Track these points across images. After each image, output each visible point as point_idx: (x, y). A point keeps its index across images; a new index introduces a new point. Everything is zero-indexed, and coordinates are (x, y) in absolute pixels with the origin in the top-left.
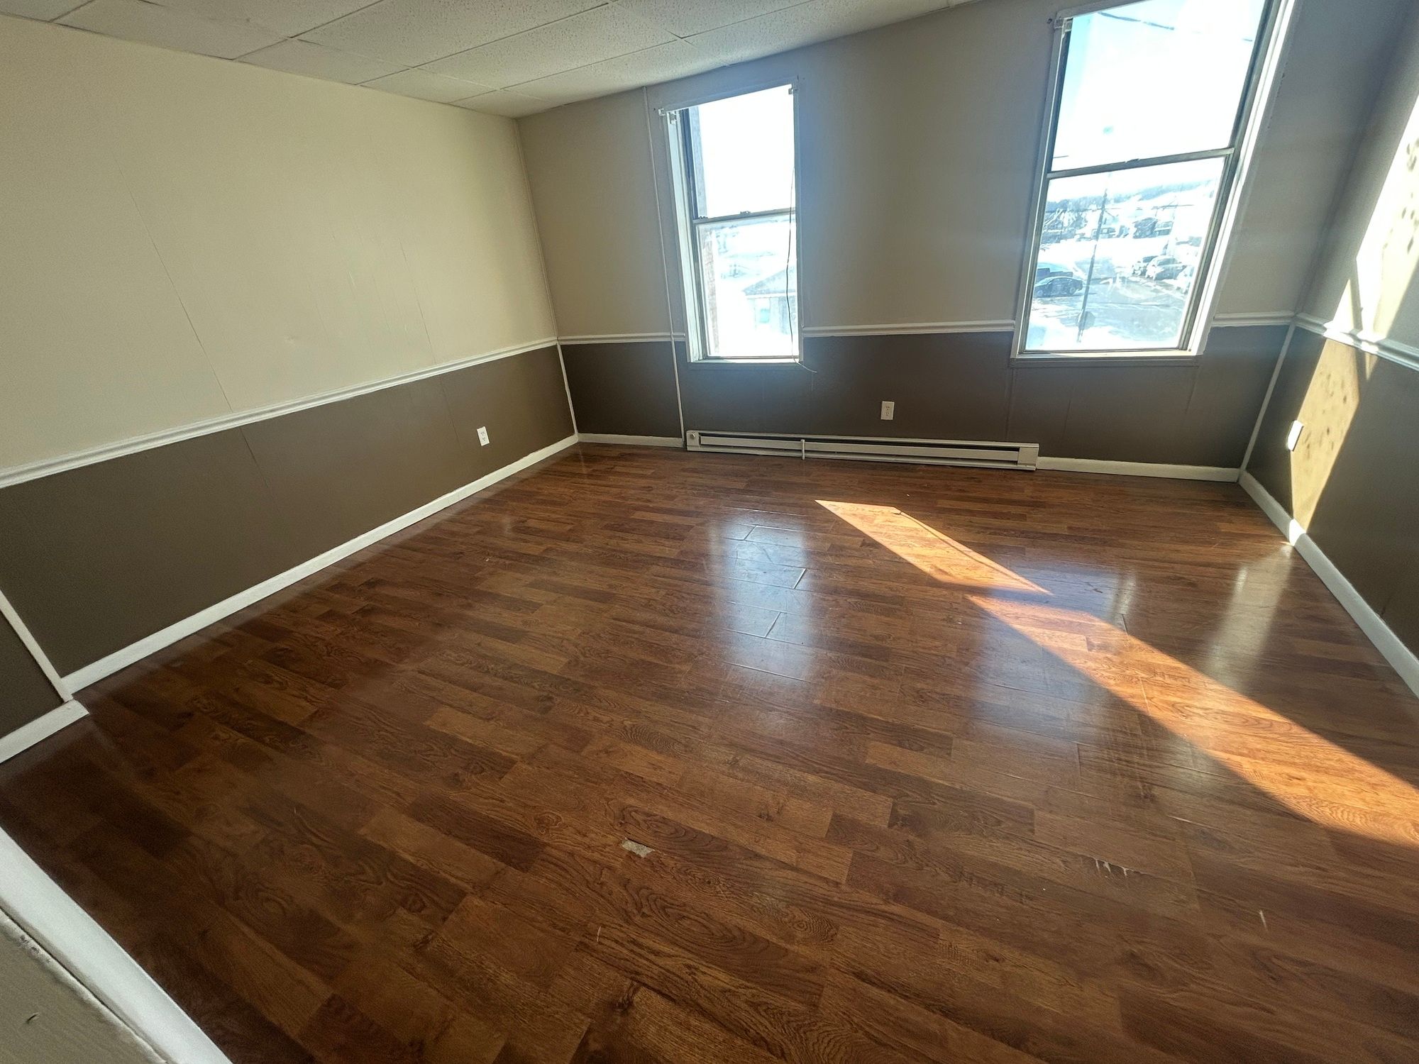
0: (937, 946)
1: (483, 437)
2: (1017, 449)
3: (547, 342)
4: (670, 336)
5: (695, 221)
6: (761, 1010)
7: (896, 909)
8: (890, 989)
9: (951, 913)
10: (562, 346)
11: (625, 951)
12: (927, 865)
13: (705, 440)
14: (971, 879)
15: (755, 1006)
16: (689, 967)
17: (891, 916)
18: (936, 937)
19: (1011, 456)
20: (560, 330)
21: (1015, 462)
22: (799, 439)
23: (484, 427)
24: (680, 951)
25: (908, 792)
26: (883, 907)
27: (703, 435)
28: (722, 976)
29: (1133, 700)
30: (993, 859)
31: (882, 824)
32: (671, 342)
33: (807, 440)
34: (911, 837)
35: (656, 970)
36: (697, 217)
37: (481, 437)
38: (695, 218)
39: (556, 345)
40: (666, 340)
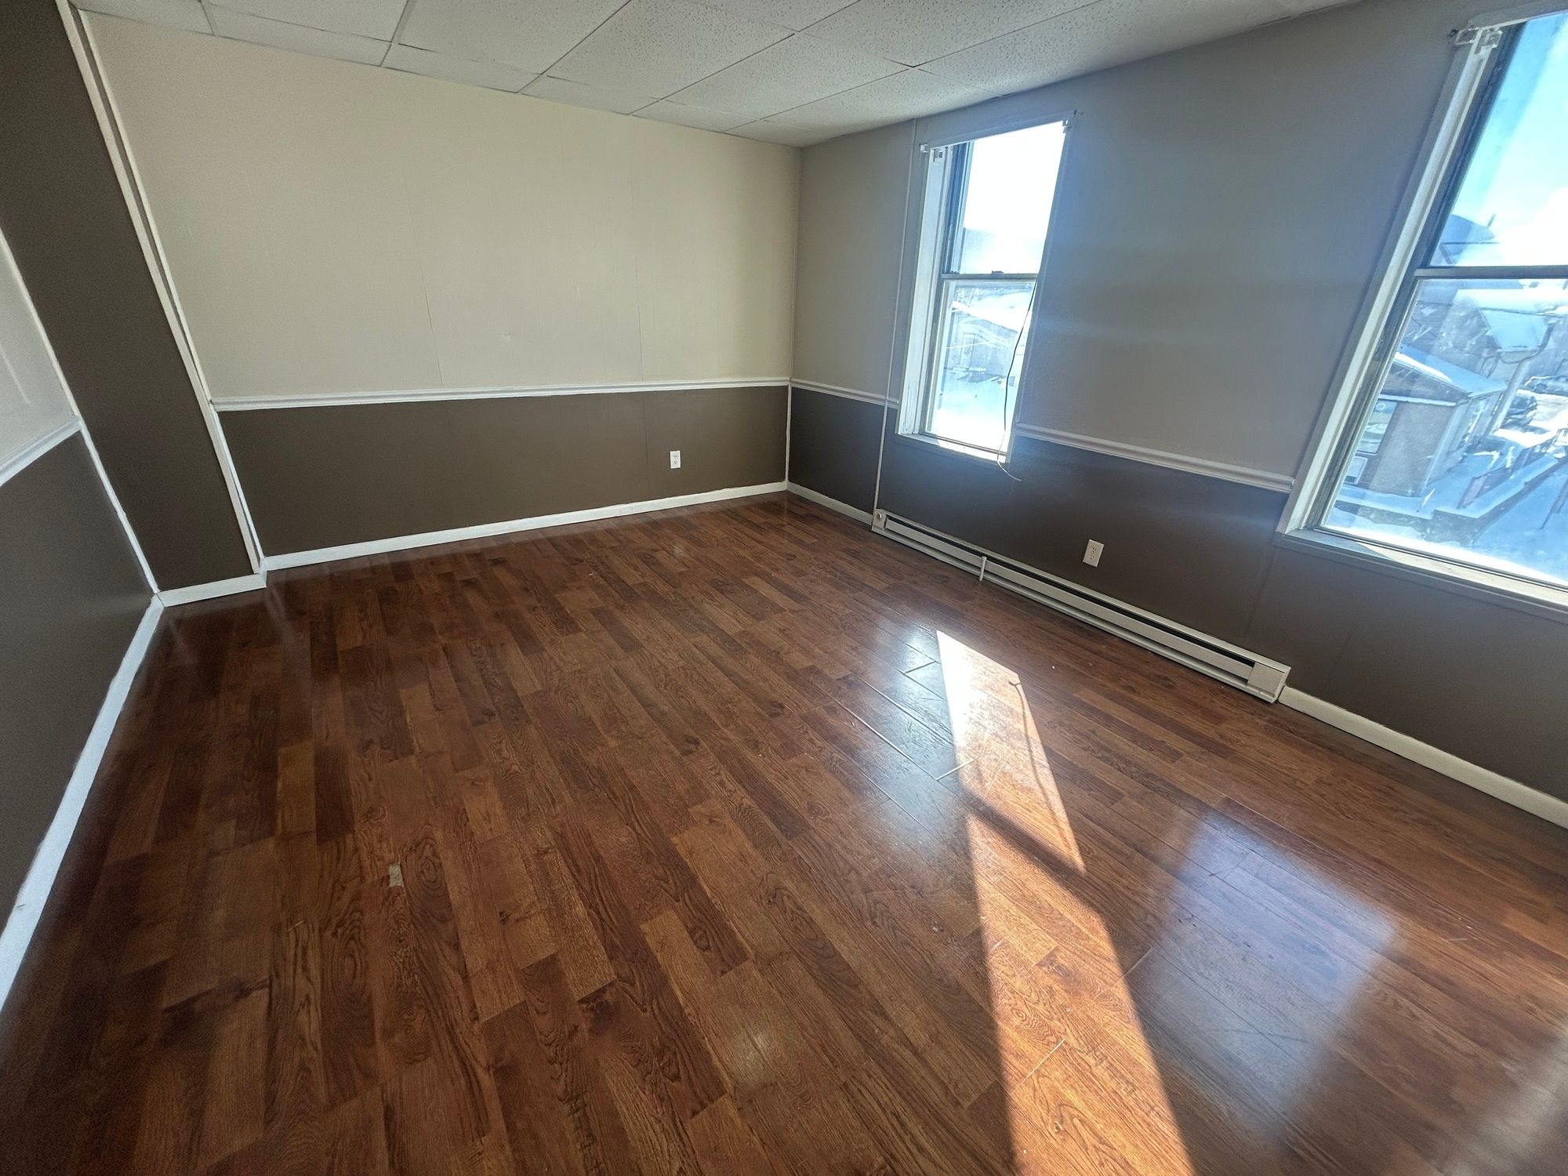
0: (470, 1143)
1: (675, 460)
2: (1251, 663)
3: (779, 381)
4: (885, 400)
5: (943, 276)
6: (301, 1074)
7: (487, 1081)
8: (391, 1145)
9: (519, 1125)
10: (793, 388)
11: (292, 952)
12: (561, 1064)
13: (892, 525)
14: (577, 1110)
15: (303, 1067)
16: (308, 998)
17: (475, 1086)
18: (481, 1134)
19: (1241, 669)
20: (796, 370)
21: (1245, 681)
22: (981, 555)
23: (679, 452)
24: (317, 981)
25: (638, 983)
26: (480, 1071)
27: (891, 518)
28: (315, 1026)
29: (1014, 1061)
30: (621, 1107)
31: (578, 993)
32: (884, 407)
33: (990, 558)
34: (584, 1026)
35: (289, 983)
36: (948, 272)
37: (672, 459)
38: (946, 272)
39: (787, 386)
40: (880, 403)
